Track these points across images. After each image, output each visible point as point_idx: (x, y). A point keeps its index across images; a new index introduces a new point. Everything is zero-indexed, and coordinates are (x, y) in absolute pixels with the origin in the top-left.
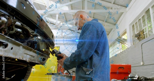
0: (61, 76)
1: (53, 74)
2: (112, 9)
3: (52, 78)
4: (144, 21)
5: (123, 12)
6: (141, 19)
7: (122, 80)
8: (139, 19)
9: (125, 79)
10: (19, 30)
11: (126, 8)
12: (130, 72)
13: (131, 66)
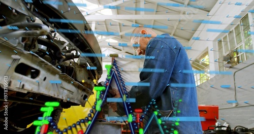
0: (103, 124)
2: (184, 13)
4: (238, 34)
5: (203, 19)
6: (233, 30)
7: (205, 131)
8: (231, 30)
9: (209, 129)
10: (43, 47)
11: (208, 12)
12: (217, 118)
13: (218, 107)
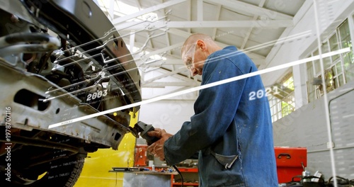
0: (145, 174)
1: (127, 170)
2: (258, 19)
3: (124, 180)
4: (334, 47)
5: (284, 26)
6: (327, 42)
7: (287, 183)
8: (324, 42)
9: (293, 181)
11: (291, 17)
12: (305, 166)
13: (306, 150)
